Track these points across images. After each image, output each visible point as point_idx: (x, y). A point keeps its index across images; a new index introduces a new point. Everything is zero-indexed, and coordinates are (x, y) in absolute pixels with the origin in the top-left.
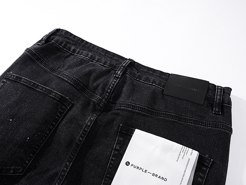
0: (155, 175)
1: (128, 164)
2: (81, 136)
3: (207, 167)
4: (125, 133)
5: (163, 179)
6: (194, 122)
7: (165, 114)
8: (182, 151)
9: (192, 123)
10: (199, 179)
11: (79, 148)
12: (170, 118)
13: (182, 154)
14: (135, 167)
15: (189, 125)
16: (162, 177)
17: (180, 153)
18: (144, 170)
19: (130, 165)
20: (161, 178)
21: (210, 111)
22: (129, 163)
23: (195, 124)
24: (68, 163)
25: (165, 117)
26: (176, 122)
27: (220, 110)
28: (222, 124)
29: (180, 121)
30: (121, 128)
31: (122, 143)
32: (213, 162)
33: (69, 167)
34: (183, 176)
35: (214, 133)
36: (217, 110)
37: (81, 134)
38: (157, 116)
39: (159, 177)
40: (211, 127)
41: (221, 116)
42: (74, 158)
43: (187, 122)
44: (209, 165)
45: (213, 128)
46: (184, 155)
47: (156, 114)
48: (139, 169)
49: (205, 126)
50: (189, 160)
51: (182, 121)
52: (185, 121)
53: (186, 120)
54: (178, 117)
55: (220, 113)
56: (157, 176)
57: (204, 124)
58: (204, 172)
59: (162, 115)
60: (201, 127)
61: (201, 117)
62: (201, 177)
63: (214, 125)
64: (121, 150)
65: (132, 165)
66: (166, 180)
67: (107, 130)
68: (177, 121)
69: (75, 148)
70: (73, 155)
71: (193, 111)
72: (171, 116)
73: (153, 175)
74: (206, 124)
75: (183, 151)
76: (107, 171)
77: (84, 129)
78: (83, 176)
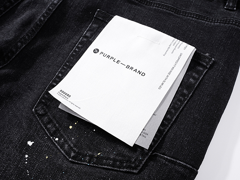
0: (130, 68)
1: (96, 51)
2: (43, 16)
3: (205, 67)
4: (102, 19)
5: (140, 74)
6: (196, 16)
7: (159, 4)
8: (172, 44)
9: (193, 17)
10: (191, 80)
11: (38, 29)
12: (165, 9)
13: (172, 47)
14: (104, 55)
15: (189, 19)
16: (139, 71)
17: (170, 46)
18: (116, 61)
19: (100, 52)
20: (137, 71)
21: (222, 6)
22: (98, 50)
23: (197, 19)
24: (19, 44)
25: (158, 7)
26: (172, 15)
27: (236, 6)
28: (235, 20)
29: (177, 14)
30: (97, 14)
31: (95, 30)
32: (214, 62)
33: (20, 49)
34: (169, 73)
35: (221, 30)
36: (231, 4)
37: (44, 13)
38: (148, 5)
39: (136, 70)
40: (220, 23)
41: (236, 13)
42: (28, 40)
43: (187, 16)
44: (207, 65)
45: (222, 24)
46: (175, 49)
47: (147, 3)
48: (110, 58)
49: (211, 22)
50: (181, 55)
51: (179, 14)
52: (184, 14)
53: (186, 14)
54: (176, 9)
55: (235, 9)
56: (132, 68)
57: (209, 20)
58: (199, 73)
59: (155, 5)
60: (205, 23)
61: (207, 12)
62: (194, 78)
63: (224, 21)
64: (91, 37)
65: (102, 53)
66: (143, 74)
67: (78, 13)
68: (173, 13)
69: (33, 29)
70: (29, 37)
71: (198, 5)
72: (166, 7)
73: (128, 67)
74: (212, 20)
75: (174, 44)
76: (68, 59)
77: (48, 8)
78: (37, 64)
